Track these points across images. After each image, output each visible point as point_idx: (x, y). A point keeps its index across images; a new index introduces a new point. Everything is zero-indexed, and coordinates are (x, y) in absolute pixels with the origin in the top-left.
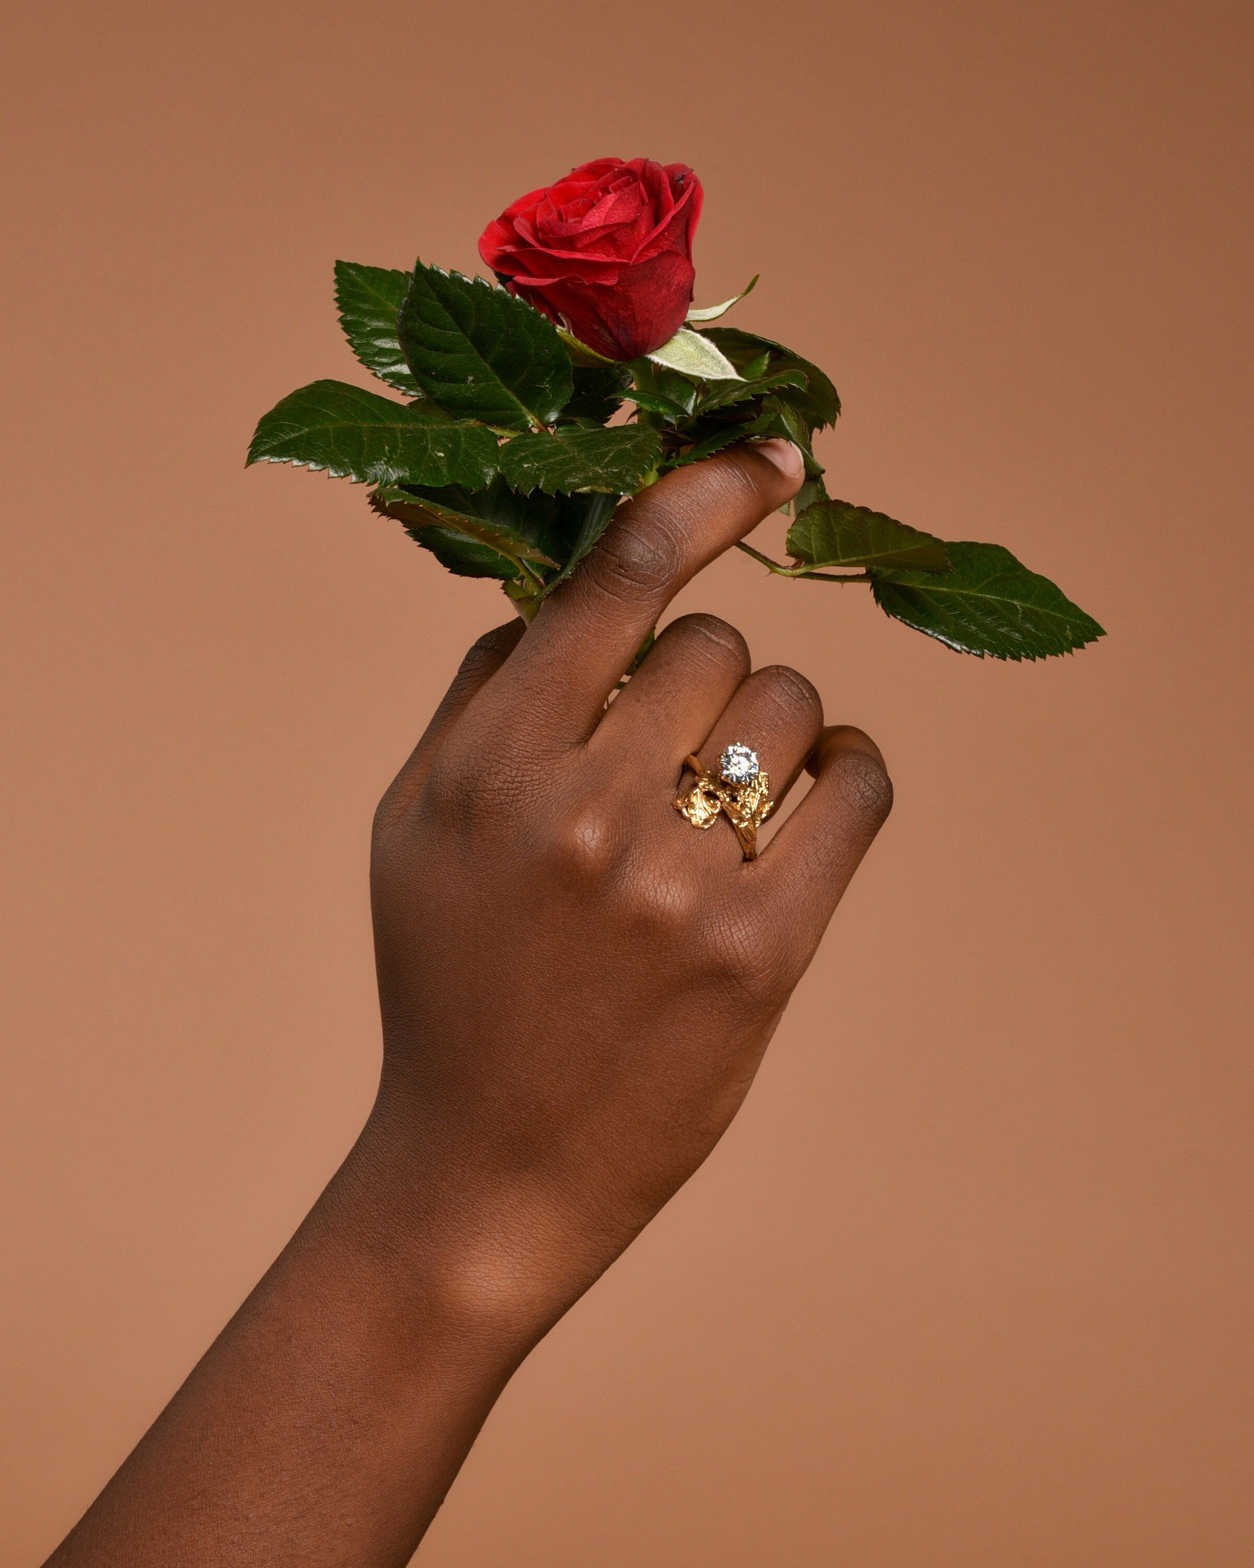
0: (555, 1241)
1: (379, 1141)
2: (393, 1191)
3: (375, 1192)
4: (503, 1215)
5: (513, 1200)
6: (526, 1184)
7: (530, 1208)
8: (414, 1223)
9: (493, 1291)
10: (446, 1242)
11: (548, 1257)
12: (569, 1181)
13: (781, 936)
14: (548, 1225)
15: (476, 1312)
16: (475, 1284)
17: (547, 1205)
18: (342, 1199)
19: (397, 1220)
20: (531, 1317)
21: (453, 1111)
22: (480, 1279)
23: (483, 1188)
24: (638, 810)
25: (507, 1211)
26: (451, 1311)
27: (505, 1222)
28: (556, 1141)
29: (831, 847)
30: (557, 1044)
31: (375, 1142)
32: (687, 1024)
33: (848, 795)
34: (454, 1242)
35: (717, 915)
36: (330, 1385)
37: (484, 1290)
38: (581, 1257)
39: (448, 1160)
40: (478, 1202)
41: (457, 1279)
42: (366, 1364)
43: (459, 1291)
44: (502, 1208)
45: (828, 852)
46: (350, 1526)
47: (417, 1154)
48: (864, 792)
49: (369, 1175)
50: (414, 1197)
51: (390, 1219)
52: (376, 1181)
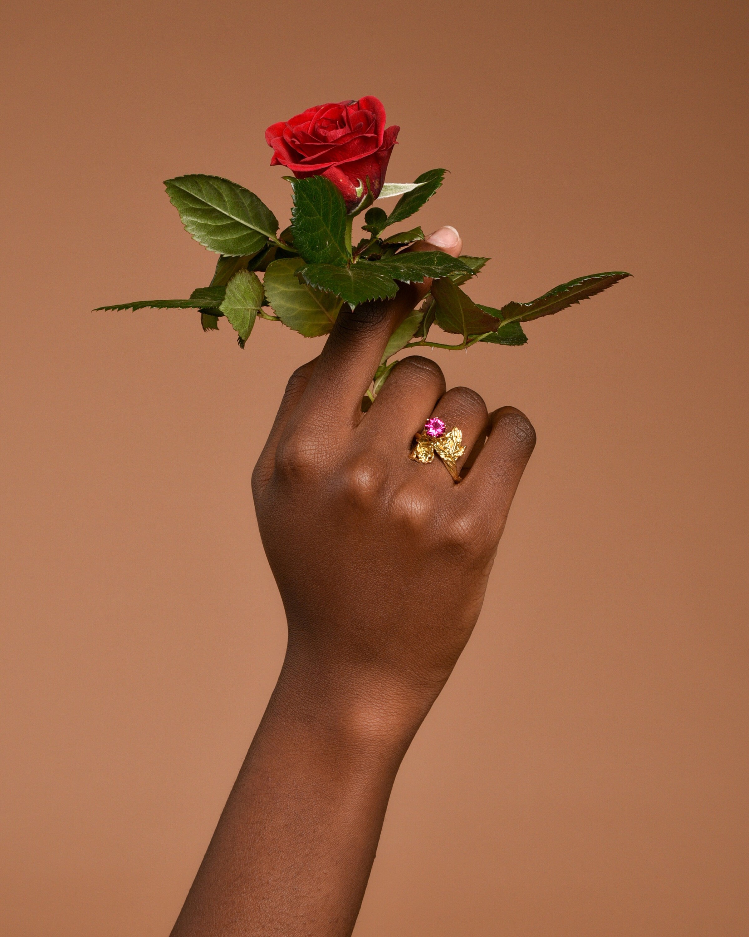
0: (398, 694)
1: (292, 660)
2: (305, 685)
3: (296, 688)
4: (366, 686)
5: (369, 677)
6: (373, 668)
7: (379, 679)
8: (321, 700)
9: (371, 726)
10: (339, 706)
11: (396, 703)
12: (395, 663)
13: (482, 518)
14: (391, 687)
15: (364, 739)
16: (360, 724)
17: (388, 676)
18: (279, 696)
19: (311, 701)
20: (396, 736)
21: (324, 635)
22: (362, 721)
23: (352, 673)
24: (389, 460)
25: (368, 683)
26: (351, 741)
27: (368, 689)
28: (382, 643)
29: (503, 466)
30: (369, 592)
31: (290, 661)
32: (439, 573)
33: (509, 436)
34: (343, 705)
35: (443, 511)
36: (296, 798)
37: (366, 726)
38: (414, 700)
39: (329, 662)
40: (351, 681)
41: (350, 724)
42: (312, 783)
43: (353, 730)
44: (365, 682)
45: (501, 468)
46: (325, 874)
47: (313, 662)
48: (518, 434)
49: (291, 679)
50: (317, 686)
51: (307, 700)
52: (295, 682)
